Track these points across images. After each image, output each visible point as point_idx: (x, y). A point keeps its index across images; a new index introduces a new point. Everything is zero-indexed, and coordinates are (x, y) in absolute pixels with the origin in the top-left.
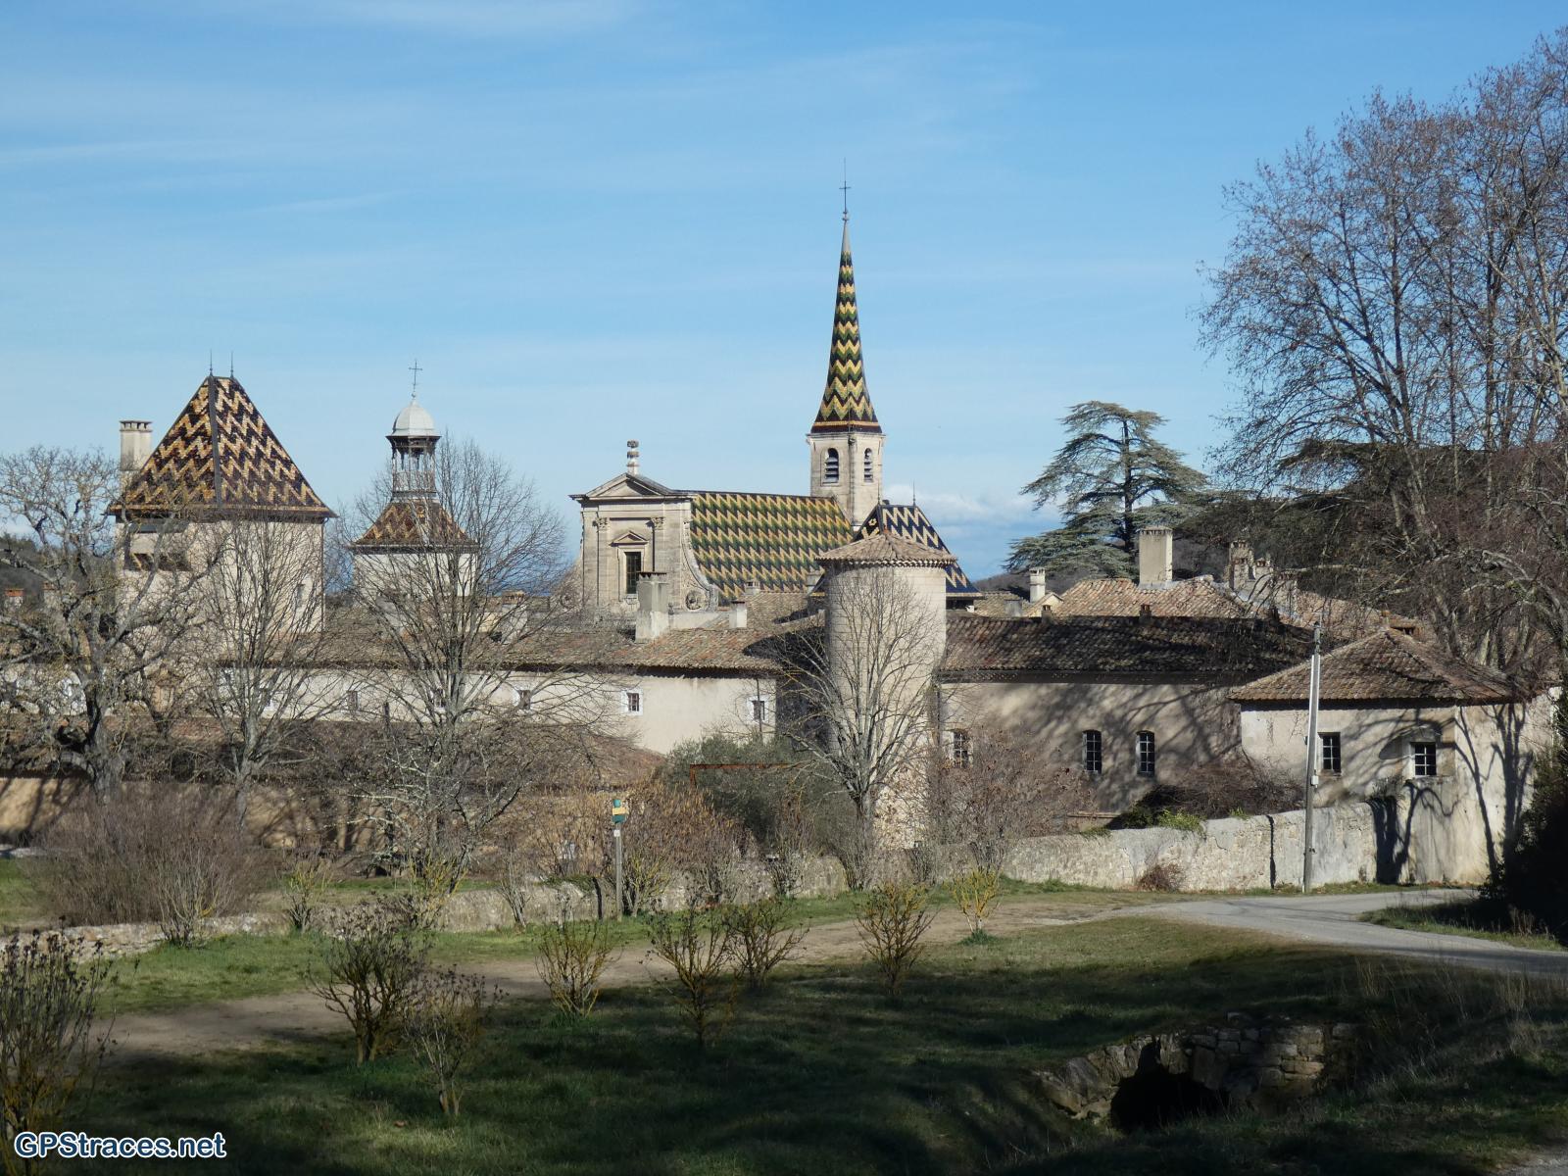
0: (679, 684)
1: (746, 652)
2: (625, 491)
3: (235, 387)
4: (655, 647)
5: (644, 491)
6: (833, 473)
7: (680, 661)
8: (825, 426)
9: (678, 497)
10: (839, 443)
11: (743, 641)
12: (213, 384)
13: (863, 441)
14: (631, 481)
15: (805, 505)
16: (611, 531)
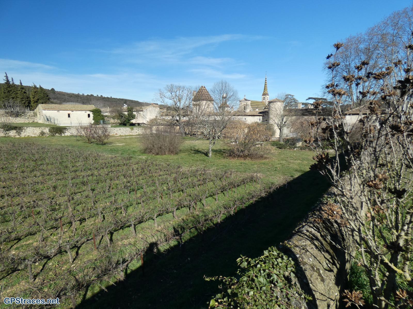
0: (250, 117)
1: (259, 113)
2: (244, 100)
3: (204, 87)
4: (248, 113)
5: (246, 100)
6: (264, 99)
7: (251, 114)
8: (264, 95)
9: (249, 101)
10: (265, 96)
11: (258, 112)
12: (202, 87)
13: (267, 96)
14: (245, 99)
15: (262, 102)
16: (243, 104)
